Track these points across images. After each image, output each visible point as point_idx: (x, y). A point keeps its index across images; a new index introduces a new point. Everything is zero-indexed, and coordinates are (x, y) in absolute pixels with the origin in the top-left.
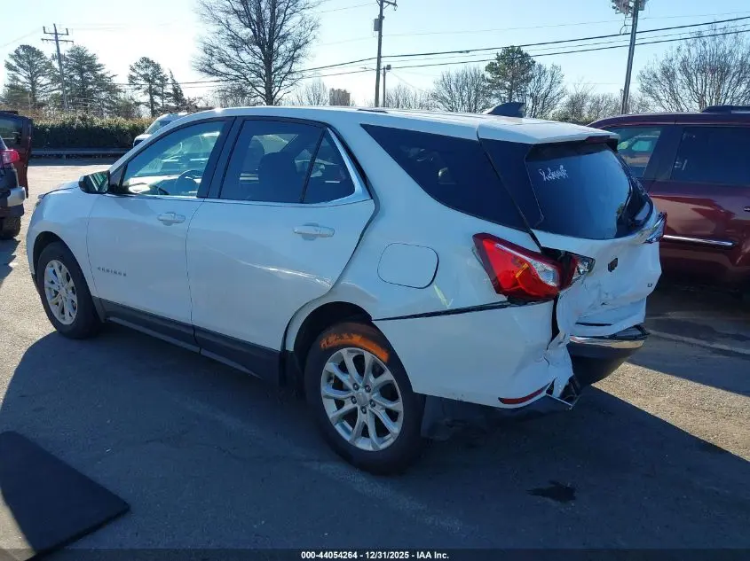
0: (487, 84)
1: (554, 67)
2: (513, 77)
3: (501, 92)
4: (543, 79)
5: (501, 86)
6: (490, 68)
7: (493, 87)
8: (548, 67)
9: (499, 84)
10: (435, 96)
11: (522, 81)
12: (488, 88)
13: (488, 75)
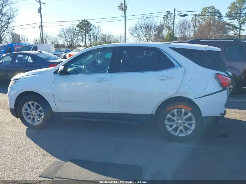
0: (77, 32)
1: (98, 26)
2: (86, 29)
3: (82, 34)
4: (95, 30)
5: (82, 32)
6: (78, 26)
7: (79, 32)
8: (96, 26)
9: (81, 31)
10: (59, 36)
11: (89, 30)
12: (78, 33)
13: (77, 29)
